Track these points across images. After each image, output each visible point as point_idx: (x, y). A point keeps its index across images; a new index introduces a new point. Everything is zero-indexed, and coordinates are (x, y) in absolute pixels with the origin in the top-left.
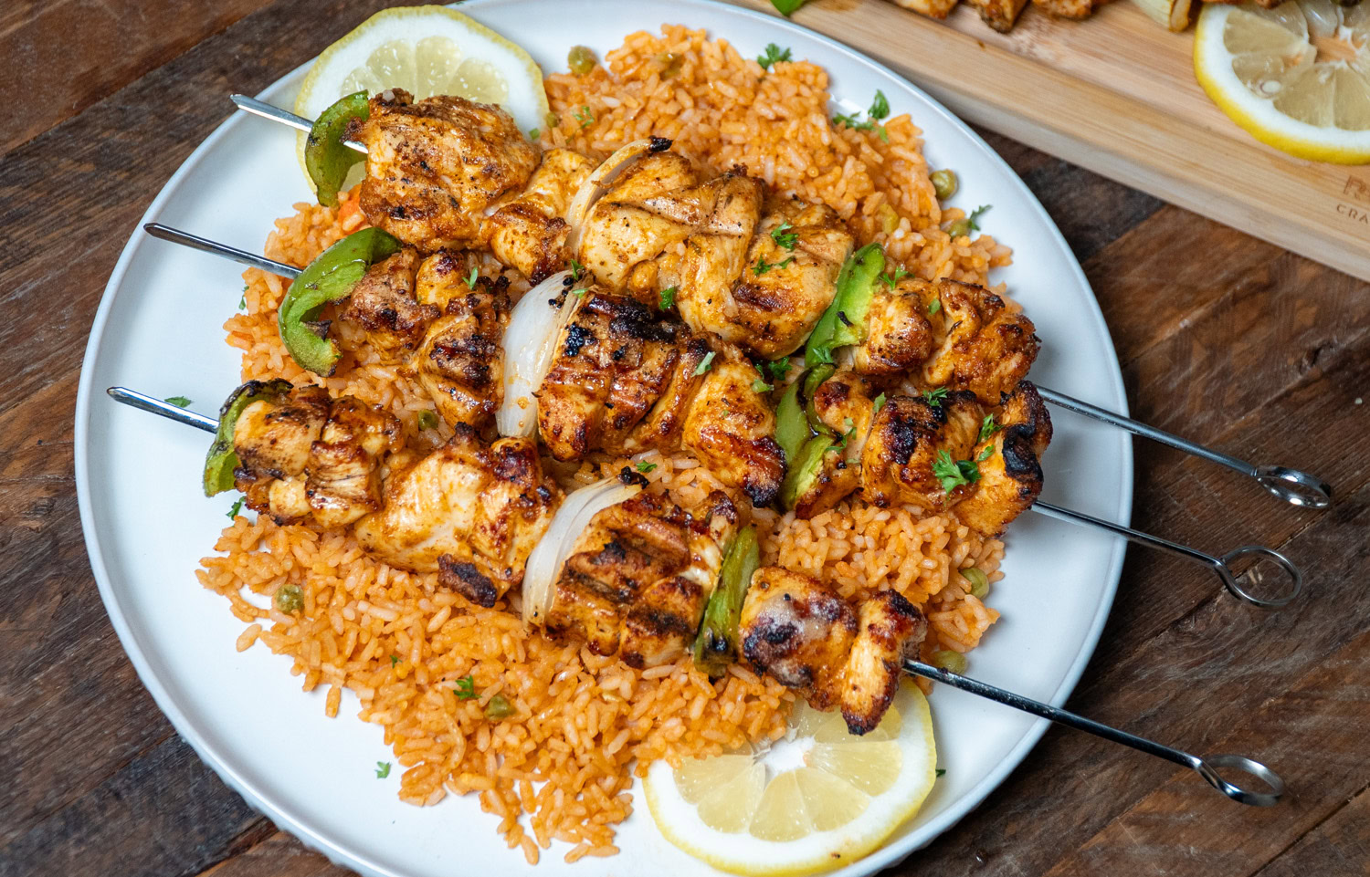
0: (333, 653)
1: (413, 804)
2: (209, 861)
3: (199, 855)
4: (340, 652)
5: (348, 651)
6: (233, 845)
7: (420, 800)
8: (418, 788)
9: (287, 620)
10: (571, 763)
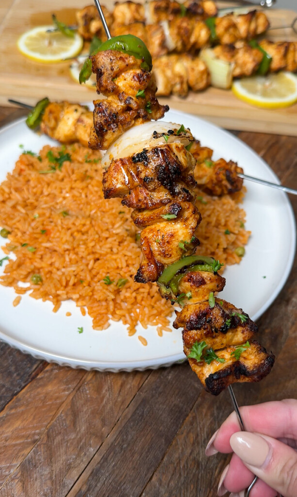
0: (59, 286)
1: (98, 330)
2: (23, 385)
3: (19, 384)
4: (62, 286)
5: (64, 284)
6: (32, 376)
7: (101, 327)
8: (100, 322)
9: (37, 287)
10: (149, 296)
